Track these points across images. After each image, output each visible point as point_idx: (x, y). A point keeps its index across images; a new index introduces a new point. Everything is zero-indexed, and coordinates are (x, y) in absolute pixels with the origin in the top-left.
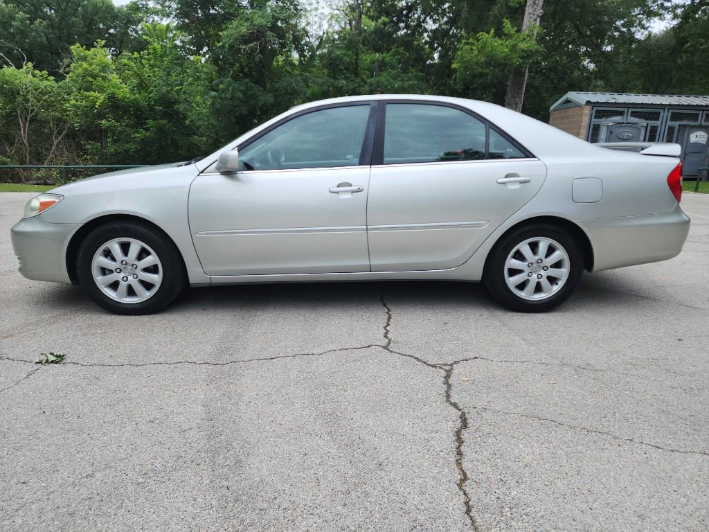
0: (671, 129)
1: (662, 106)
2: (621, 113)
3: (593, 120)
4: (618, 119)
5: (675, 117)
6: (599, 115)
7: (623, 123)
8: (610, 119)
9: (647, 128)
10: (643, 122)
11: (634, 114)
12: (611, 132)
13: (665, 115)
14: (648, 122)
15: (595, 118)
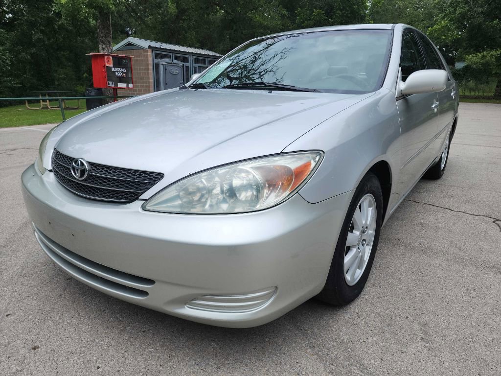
0: (195, 68)
1: (188, 53)
2: (169, 57)
3: (154, 60)
4: (167, 60)
5: (196, 61)
6: (158, 56)
7: (171, 63)
8: (164, 60)
9: (183, 67)
10: (181, 64)
11: (176, 58)
12: (166, 69)
13: (191, 59)
14: (184, 63)
15: (155, 59)
